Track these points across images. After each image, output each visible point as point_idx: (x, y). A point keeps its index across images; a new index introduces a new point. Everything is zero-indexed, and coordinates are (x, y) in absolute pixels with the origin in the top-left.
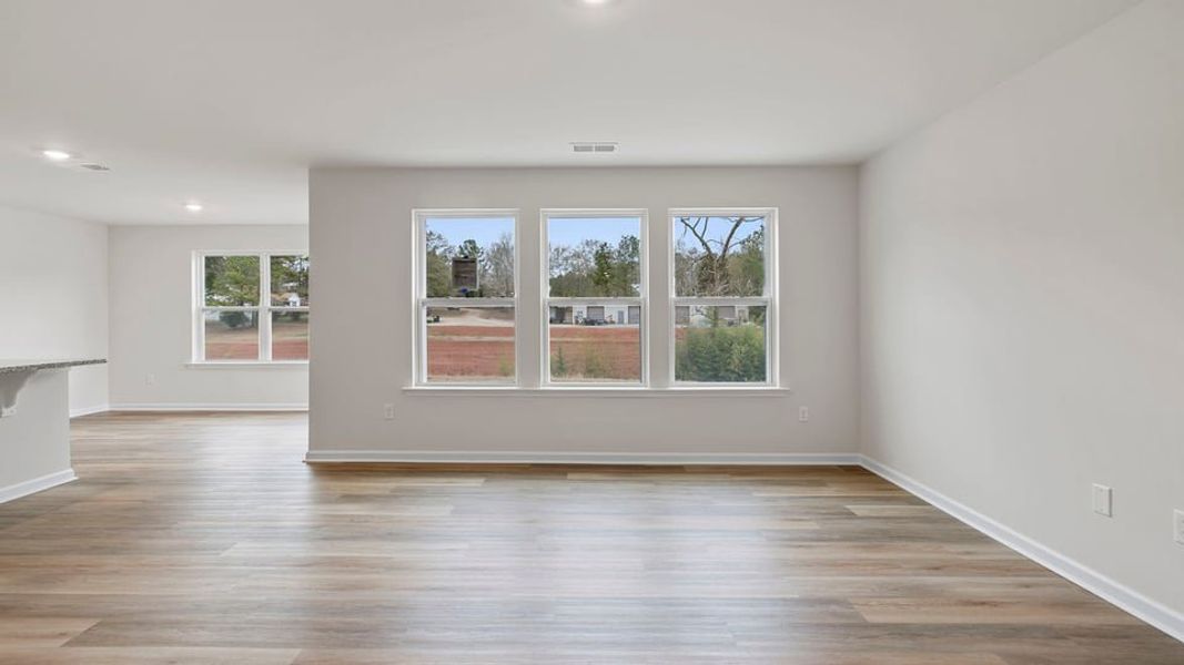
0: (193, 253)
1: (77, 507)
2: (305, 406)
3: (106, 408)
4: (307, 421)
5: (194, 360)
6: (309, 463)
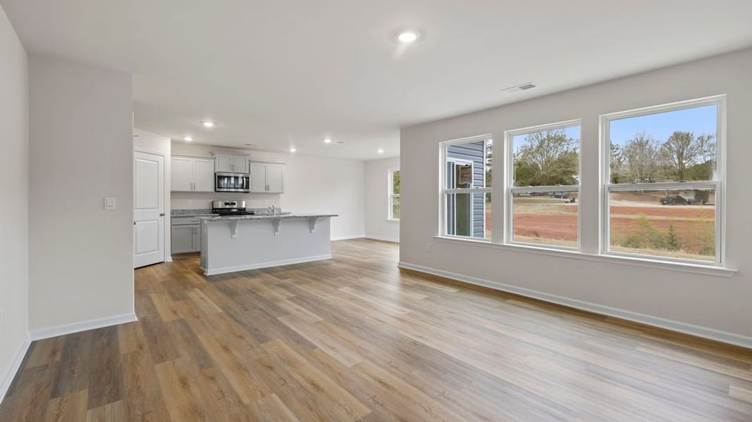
0: (389, 170)
1: (324, 267)
2: (398, 240)
3: (363, 236)
4: (399, 248)
5: (389, 219)
6: (399, 268)
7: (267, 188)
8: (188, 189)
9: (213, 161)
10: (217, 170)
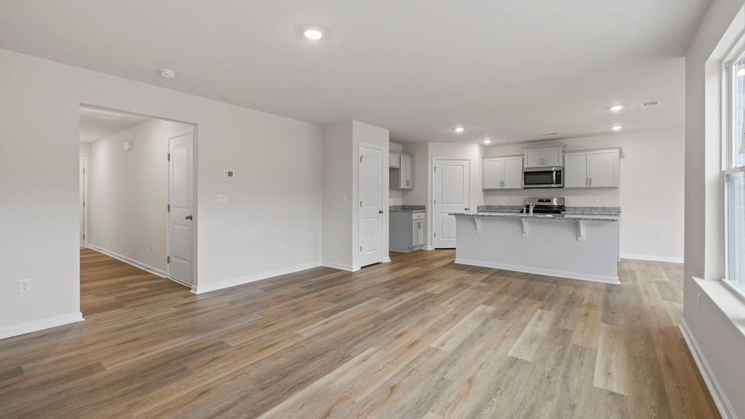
7: (589, 181)
8: (498, 187)
9: (521, 158)
10: (526, 166)
